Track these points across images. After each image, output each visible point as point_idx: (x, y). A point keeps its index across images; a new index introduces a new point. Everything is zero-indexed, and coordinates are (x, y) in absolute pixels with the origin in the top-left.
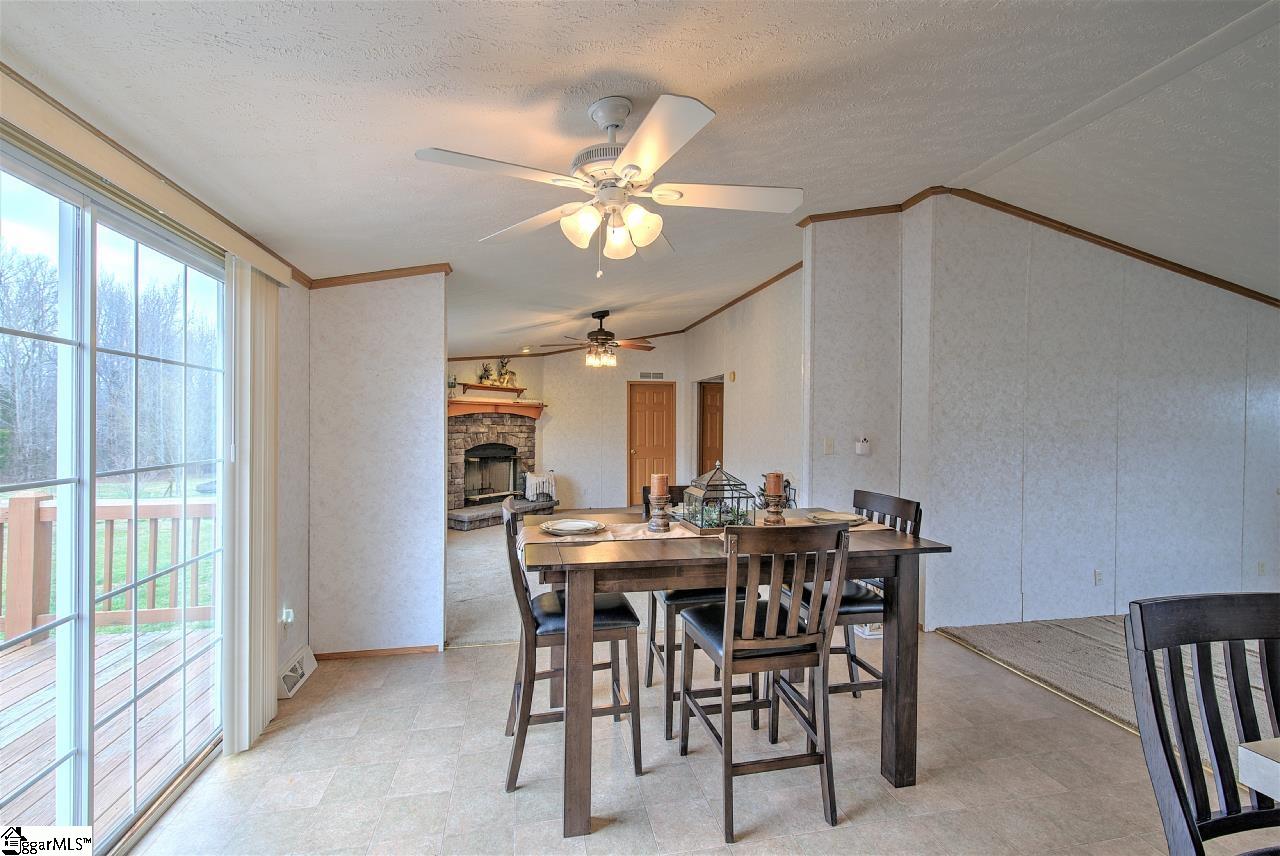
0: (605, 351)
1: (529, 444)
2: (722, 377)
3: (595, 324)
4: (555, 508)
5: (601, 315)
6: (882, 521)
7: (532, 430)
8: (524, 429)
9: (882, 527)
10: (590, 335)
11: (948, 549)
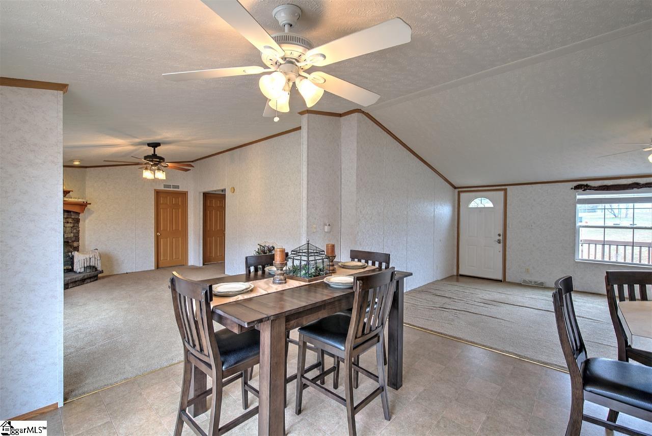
0: (159, 169)
1: (75, 231)
2: (224, 190)
3: (150, 151)
4: (100, 275)
5: (155, 145)
6: (374, 264)
7: (78, 221)
8: (70, 220)
9: (374, 267)
10: (146, 158)
11: (411, 274)
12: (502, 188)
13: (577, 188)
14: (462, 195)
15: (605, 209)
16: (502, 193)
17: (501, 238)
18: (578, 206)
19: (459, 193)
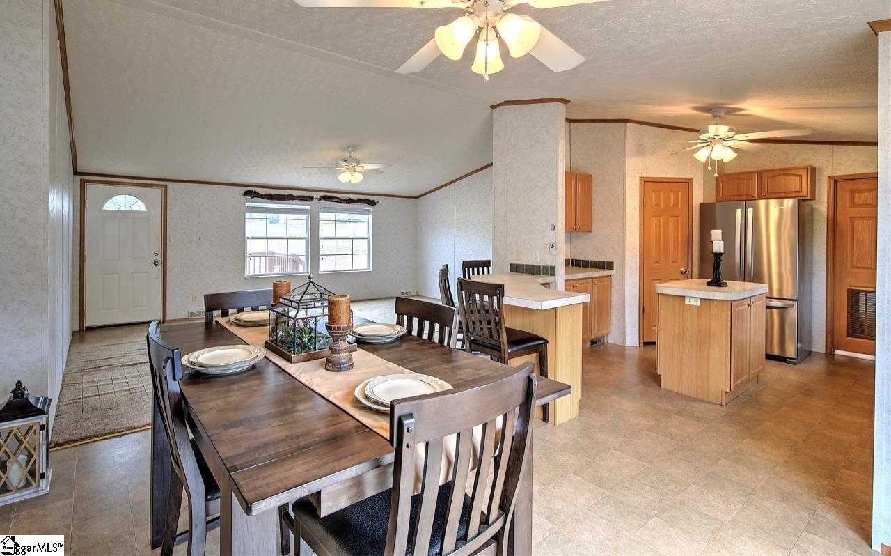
12: (161, 183)
13: (247, 193)
14: (89, 187)
15: (267, 219)
16: (160, 191)
17: (159, 258)
18: (247, 215)
19: (83, 183)
